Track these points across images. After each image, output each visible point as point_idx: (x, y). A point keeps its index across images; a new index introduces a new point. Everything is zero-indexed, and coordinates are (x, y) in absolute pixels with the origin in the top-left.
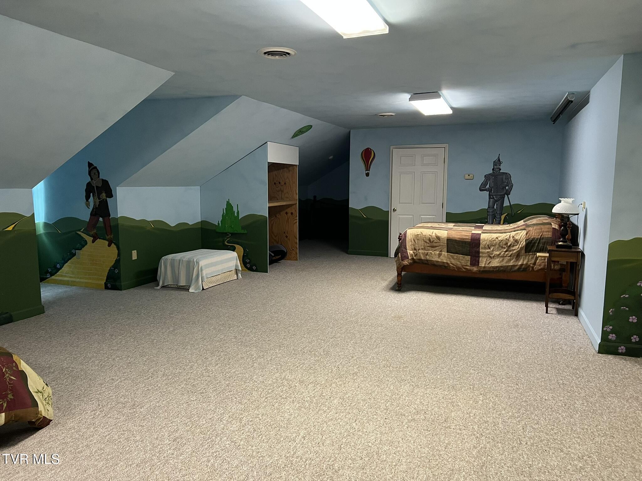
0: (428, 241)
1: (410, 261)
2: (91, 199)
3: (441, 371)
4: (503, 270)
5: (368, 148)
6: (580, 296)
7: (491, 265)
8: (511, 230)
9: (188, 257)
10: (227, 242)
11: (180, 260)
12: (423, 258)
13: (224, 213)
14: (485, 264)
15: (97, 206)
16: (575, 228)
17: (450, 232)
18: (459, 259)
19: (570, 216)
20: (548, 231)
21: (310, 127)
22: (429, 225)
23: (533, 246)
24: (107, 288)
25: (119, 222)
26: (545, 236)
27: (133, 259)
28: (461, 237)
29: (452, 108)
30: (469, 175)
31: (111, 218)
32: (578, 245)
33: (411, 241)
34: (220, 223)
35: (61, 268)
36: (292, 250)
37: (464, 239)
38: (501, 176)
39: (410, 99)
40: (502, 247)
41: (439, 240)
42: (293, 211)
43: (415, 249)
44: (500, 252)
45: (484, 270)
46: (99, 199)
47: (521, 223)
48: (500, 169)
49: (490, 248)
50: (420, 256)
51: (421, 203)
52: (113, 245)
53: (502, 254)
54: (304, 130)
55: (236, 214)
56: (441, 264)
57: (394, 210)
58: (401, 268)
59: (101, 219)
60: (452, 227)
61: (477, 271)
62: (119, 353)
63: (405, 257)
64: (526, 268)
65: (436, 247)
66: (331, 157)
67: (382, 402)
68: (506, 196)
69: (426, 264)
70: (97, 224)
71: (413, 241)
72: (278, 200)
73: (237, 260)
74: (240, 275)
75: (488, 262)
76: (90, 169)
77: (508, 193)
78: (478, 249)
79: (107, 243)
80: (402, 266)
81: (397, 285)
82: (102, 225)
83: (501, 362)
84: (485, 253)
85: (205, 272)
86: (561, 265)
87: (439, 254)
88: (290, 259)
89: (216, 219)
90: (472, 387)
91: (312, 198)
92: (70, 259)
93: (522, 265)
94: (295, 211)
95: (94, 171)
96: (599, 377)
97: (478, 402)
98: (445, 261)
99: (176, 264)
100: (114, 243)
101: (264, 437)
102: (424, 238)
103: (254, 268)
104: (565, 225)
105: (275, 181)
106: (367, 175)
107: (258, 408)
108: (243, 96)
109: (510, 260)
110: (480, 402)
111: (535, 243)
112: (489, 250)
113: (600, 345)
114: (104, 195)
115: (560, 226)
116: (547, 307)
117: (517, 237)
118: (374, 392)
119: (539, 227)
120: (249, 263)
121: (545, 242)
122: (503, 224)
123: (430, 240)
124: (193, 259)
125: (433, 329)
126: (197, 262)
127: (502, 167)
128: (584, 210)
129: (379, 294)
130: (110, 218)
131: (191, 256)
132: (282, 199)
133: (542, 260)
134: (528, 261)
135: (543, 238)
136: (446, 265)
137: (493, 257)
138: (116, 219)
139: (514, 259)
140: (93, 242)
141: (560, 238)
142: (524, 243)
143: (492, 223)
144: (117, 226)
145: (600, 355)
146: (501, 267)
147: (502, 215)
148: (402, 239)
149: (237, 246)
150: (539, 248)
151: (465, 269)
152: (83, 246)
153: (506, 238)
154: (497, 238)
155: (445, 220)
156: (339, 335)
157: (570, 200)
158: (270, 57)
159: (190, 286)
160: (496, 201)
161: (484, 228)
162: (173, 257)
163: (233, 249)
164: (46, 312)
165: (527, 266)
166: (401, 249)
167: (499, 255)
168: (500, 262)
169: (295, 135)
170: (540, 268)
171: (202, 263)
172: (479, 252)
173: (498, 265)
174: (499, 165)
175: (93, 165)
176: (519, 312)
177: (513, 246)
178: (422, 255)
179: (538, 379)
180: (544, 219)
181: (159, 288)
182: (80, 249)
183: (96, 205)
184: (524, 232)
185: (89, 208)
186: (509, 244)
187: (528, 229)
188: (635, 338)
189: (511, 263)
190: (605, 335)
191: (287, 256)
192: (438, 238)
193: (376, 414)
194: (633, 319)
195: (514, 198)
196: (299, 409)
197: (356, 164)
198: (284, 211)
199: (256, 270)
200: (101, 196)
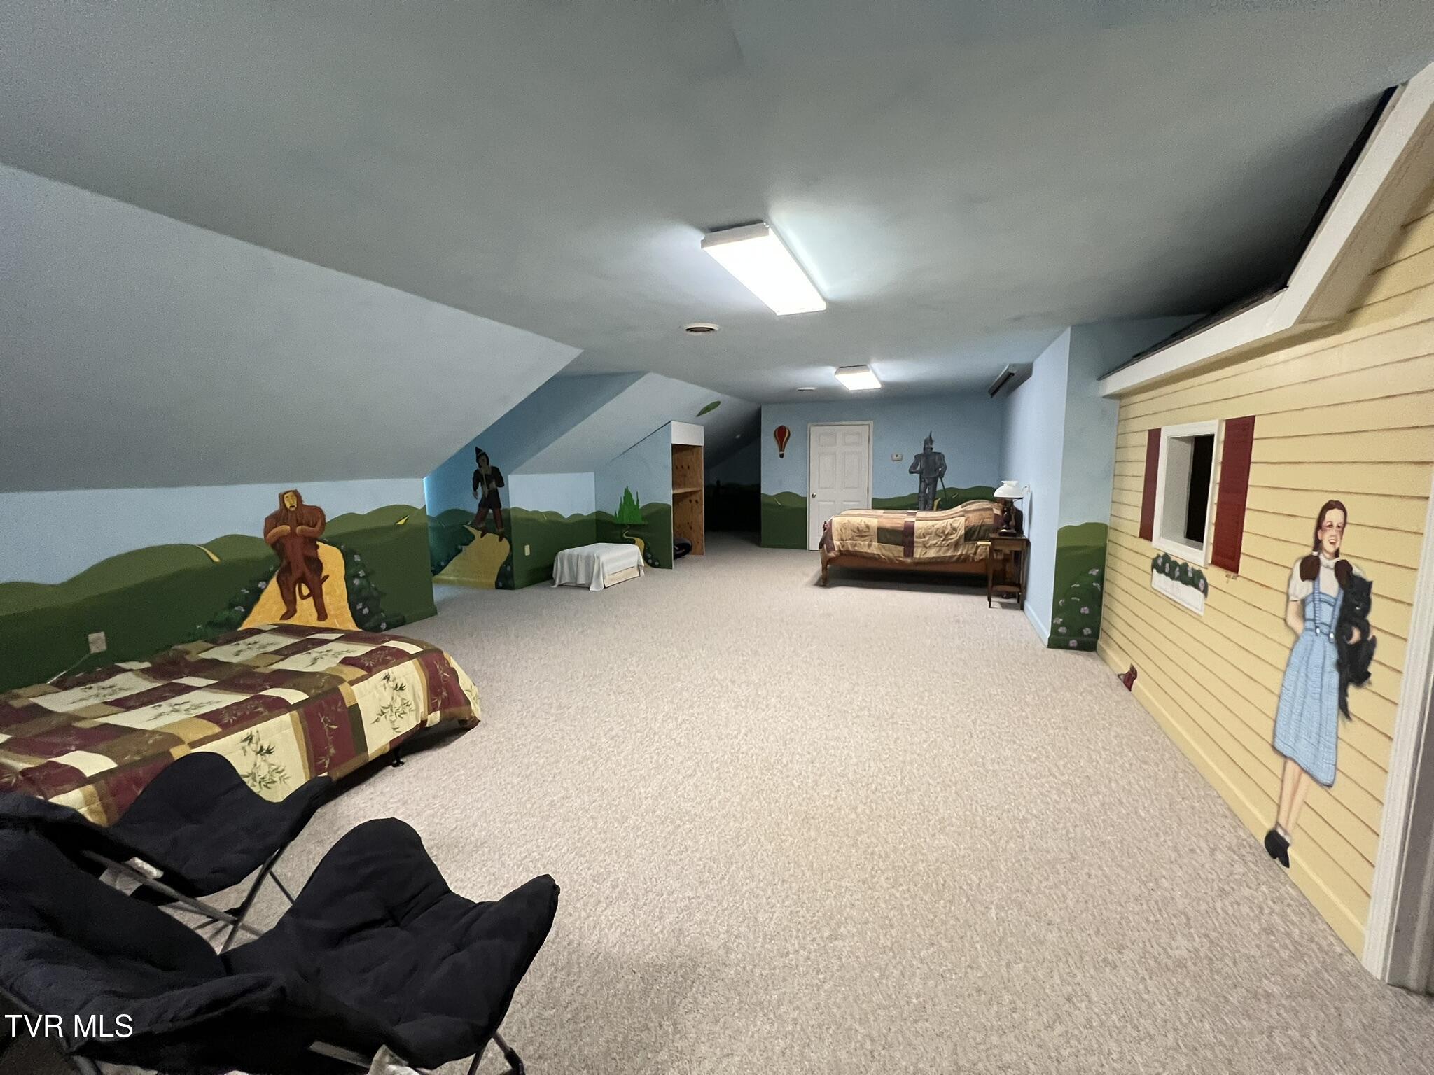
0: (856, 531)
1: (837, 553)
2: (480, 490)
4: (940, 561)
5: (782, 426)
6: (1026, 588)
7: (926, 556)
8: (947, 517)
10: (627, 535)
11: (578, 556)
12: (851, 549)
13: (622, 502)
14: (920, 555)
16: (1019, 515)
17: (880, 520)
18: (891, 550)
19: (1014, 500)
20: (990, 518)
21: (718, 403)
22: (856, 512)
23: (973, 534)
24: (497, 587)
26: (986, 523)
27: (526, 556)
28: (893, 525)
29: (881, 382)
30: (898, 456)
31: (502, 509)
32: (1022, 532)
33: (838, 531)
34: (617, 513)
35: (445, 566)
36: (697, 543)
37: (896, 527)
38: (933, 457)
39: (836, 373)
40: (939, 536)
41: (869, 529)
42: (698, 499)
43: (842, 540)
44: (936, 541)
45: (918, 561)
46: (488, 488)
47: (959, 508)
48: (932, 449)
49: (925, 538)
50: (848, 547)
51: (841, 488)
52: (504, 540)
53: (939, 543)
54: (712, 407)
55: (635, 503)
56: (871, 556)
57: (813, 496)
58: (827, 562)
59: (491, 511)
60: (881, 514)
61: (911, 562)
62: (530, 655)
63: (831, 549)
64: (967, 559)
65: (865, 536)
66: (738, 436)
67: (823, 699)
68: (939, 480)
69: (854, 556)
70: (486, 516)
72: (680, 486)
73: (639, 554)
74: (642, 572)
75: (923, 553)
76: (478, 456)
77: (941, 475)
78: (912, 538)
79: (497, 537)
80: (828, 558)
81: (823, 580)
82: (492, 517)
84: (920, 543)
85: (606, 569)
86: (1005, 554)
87: (869, 545)
88: (695, 554)
89: (613, 509)
91: (715, 483)
92: (456, 556)
93: (961, 555)
94: (701, 498)
95: (483, 457)
96: (1050, 672)
98: (875, 552)
99: (574, 560)
100: (505, 537)
101: (704, 735)
102: (852, 528)
103: (657, 563)
104: (1009, 510)
105: (677, 465)
106: (782, 456)
107: (691, 707)
108: (649, 372)
109: (948, 550)
110: (926, 698)
111: (974, 532)
112: (923, 540)
113: (1049, 639)
114: (493, 484)
115: (1003, 512)
116: (989, 600)
117: (955, 525)
118: (812, 690)
119: (979, 513)
120: (651, 558)
121: (986, 530)
122: (937, 510)
123: (858, 529)
124: (593, 554)
125: (867, 626)
126: (597, 557)
127: (933, 446)
128: (1029, 494)
129: (801, 589)
132: (685, 486)
133: (983, 549)
134: (968, 551)
135: (984, 525)
136: (876, 557)
137: (929, 547)
138: (508, 511)
139: (952, 549)
140: (482, 536)
141: (1003, 525)
142: (963, 531)
143: (924, 510)
144: (509, 519)
145: (1050, 649)
146: (938, 557)
147: (936, 500)
148: (827, 528)
149: (636, 539)
150: (980, 537)
151: (897, 560)
152: (471, 541)
153: (943, 525)
154: (933, 526)
155: (870, 506)
156: (764, 634)
157: (1014, 483)
158: (693, 333)
159: (590, 584)
160: (928, 485)
162: (570, 552)
163: (633, 542)
164: (439, 613)
165: (967, 556)
166: (826, 541)
167: (935, 545)
168: (937, 553)
169: (701, 413)
170: (981, 558)
171: (603, 559)
172: (913, 542)
173: (935, 556)
174: (931, 444)
175: (481, 451)
177: (951, 534)
178: (850, 546)
179: (985, 675)
180: (985, 504)
181: (555, 586)
182: (468, 545)
183: (485, 495)
184: (963, 519)
185: (477, 499)
186: (946, 532)
187: (967, 515)
188: (1087, 631)
189: (949, 554)
190: (1054, 628)
191: (693, 551)
192: (868, 527)
193: (818, 711)
194: (1085, 610)
195: (948, 481)
196: (736, 707)
197: (768, 444)
198: (689, 499)
199: (659, 567)
200: (490, 486)
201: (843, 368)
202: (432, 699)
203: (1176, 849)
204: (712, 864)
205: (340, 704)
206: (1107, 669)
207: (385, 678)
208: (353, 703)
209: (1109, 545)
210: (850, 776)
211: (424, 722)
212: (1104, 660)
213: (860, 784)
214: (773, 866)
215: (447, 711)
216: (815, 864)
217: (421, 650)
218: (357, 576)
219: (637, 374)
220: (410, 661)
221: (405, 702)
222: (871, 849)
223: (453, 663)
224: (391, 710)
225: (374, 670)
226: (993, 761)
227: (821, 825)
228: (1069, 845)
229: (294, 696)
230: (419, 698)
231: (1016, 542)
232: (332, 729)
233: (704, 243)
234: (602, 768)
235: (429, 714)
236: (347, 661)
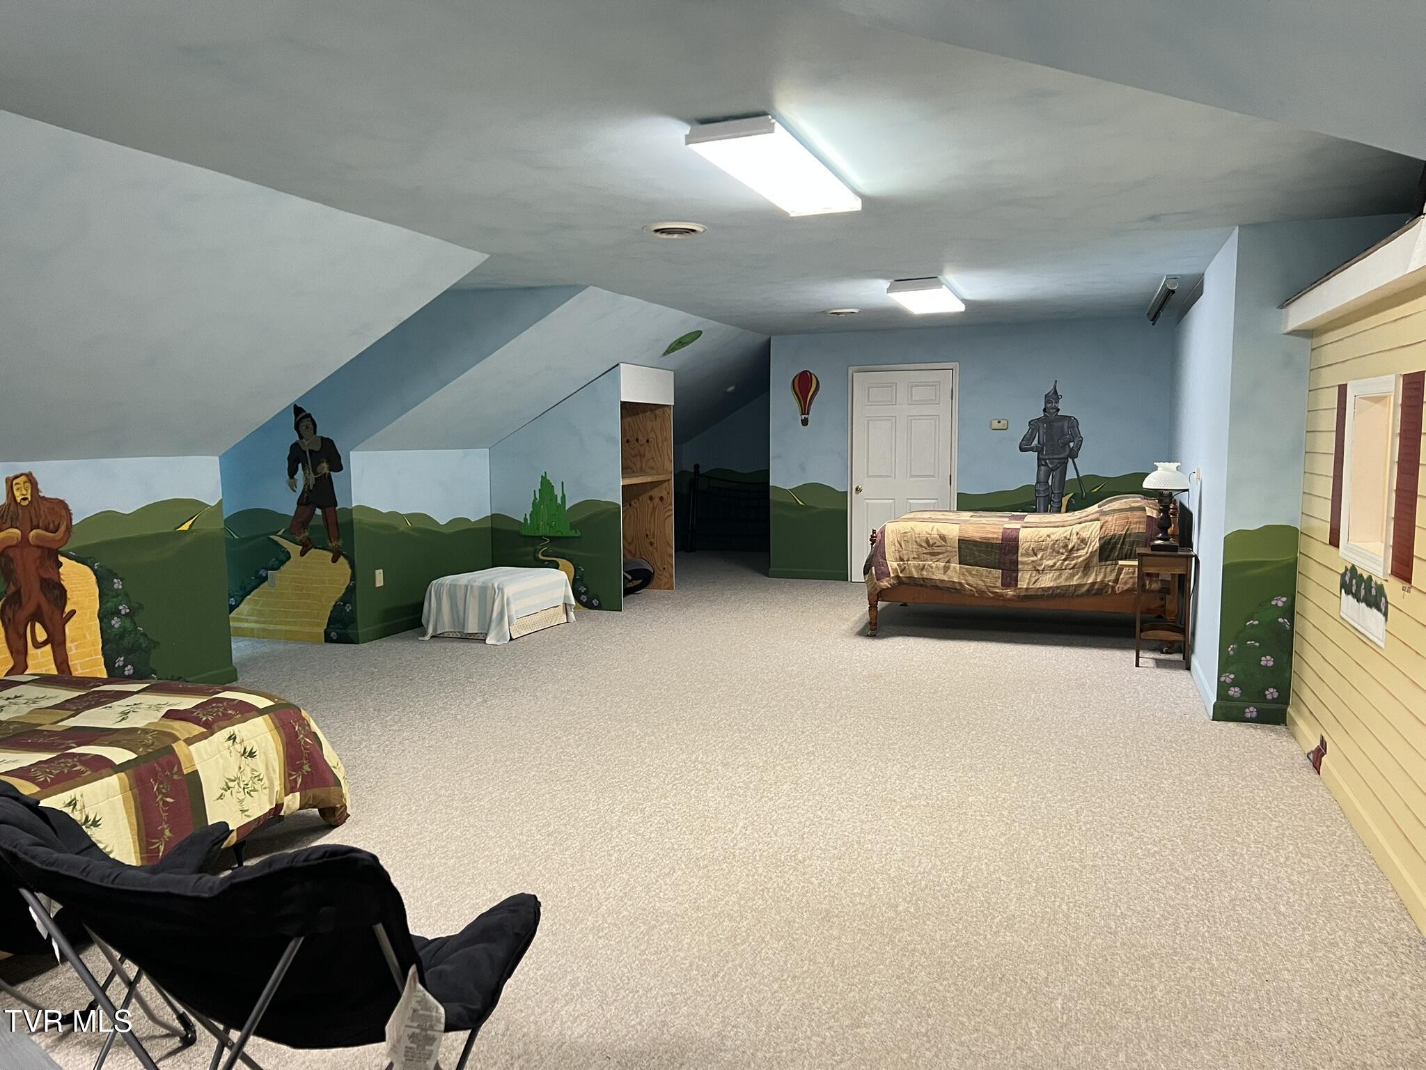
0: (924, 544)
1: (892, 581)
2: (300, 474)
3: (951, 748)
4: (1060, 593)
5: (805, 372)
7: (1038, 585)
8: (1074, 522)
9: (482, 580)
10: (543, 555)
11: (466, 587)
12: (915, 574)
13: (535, 498)
14: (1028, 584)
15: (311, 487)
16: (1187, 517)
17: (964, 527)
18: (982, 576)
19: (1174, 493)
20: (1140, 523)
21: (699, 333)
22: (926, 515)
23: (1114, 548)
24: (328, 639)
25: (354, 517)
26: (1134, 531)
27: (378, 585)
28: (984, 536)
29: (964, 301)
30: (999, 422)
31: (340, 509)
32: (1190, 545)
33: (894, 545)
34: (528, 517)
35: (237, 606)
36: (661, 569)
37: (989, 539)
38: (1061, 424)
39: (890, 290)
40: (1058, 552)
41: (945, 541)
42: (664, 494)
43: (902, 560)
44: (1053, 561)
45: (1026, 594)
46: (315, 473)
47: (1095, 508)
48: (1059, 410)
49: (1036, 555)
50: (910, 572)
51: (909, 475)
52: (342, 559)
53: (1058, 564)
54: (687, 339)
55: (559, 501)
56: (948, 585)
57: (856, 490)
58: (876, 596)
59: (318, 512)
60: (968, 518)
61: (1014, 596)
62: (405, 734)
63: (883, 574)
64: (1102, 589)
65: (939, 554)
66: (731, 389)
67: (859, 786)
68: (1070, 460)
69: (922, 586)
70: (310, 521)
71: (897, 544)
72: (634, 472)
73: (566, 585)
74: (572, 614)
75: (1034, 580)
76: (298, 418)
77: (1074, 455)
78: (1015, 556)
79: (331, 555)
80: (879, 590)
81: (869, 626)
82: (321, 522)
83: (1050, 735)
84: (1028, 564)
85: (515, 608)
86: (1161, 581)
87: (945, 566)
88: (658, 587)
89: (520, 510)
90: (1001, 767)
91: (692, 470)
92: (256, 587)
93: (1093, 584)
94: (668, 493)
95: (306, 422)
96: (1207, 751)
97: (1010, 784)
98: (956, 580)
99: (460, 594)
100: (344, 555)
101: (684, 829)
102: (918, 540)
103: (595, 602)
104: (1167, 509)
105: (629, 438)
106: (805, 422)
108: (591, 287)
109: (1073, 575)
110: (1013, 785)
111: (1116, 543)
112: (1034, 558)
113: (1214, 706)
114: (324, 468)
115: (1159, 512)
116: (1138, 656)
117: (1084, 535)
118: (845, 775)
119: (1122, 515)
120: (585, 593)
121: (1134, 542)
123: (927, 542)
124: (493, 584)
125: (936, 692)
126: (499, 589)
127: (1060, 405)
128: (1198, 483)
129: (837, 642)
130: (337, 508)
131: (488, 577)
132: (642, 472)
133: (1128, 573)
134: (1105, 577)
135: (1130, 535)
136: (959, 588)
137: (1043, 570)
138: (350, 512)
139: (1079, 574)
140: (303, 554)
141: (1158, 534)
142: (1098, 545)
143: (1046, 511)
144: (350, 526)
145: (1216, 722)
146: (1058, 587)
147: (1063, 496)
148: (877, 541)
149: (560, 561)
150: (1124, 552)
151: (992, 592)
152: (283, 563)
153: (1065, 535)
154: (1049, 536)
155: (955, 507)
156: (774, 703)
157: (1174, 466)
158: (664, 236)
159: (486, 634)
160: (1052, 470)
161: (1026, 520)
162: (453, 581)
163: (556, 566)
164: (240, 678)
165: (1104, 585)
166: (874, 562)
167: (1052, 566)
168: (1055, 580)
169: (671, 349)
170: (1125, 588)
171: (509, 591)
172: (1016, 563)
173: (1051, 585)
174: (1056, 403)
175: (303, 411)
176: (1088, 666)
177: (1078, 550)
178: (913, 570)
179: (1108, 755)
180: (1135, 501)
181: (427, 638)
182: (278, 568)
183: (309, 487)
184: (1099, 525)
185: (295, 491)
186: (1070, 547)
187: (1104, 519)
188: (1271, 693)
189: (1075, 581)
190: (1222, 688)
191: (654, 582)
192: (943, 538)
193: (852, 800)
194: (1267, 661)
195: (1085, 464)
196: (730, 796)
197: (782, 401)
198: (647, 495)
199: (599, 608)
200: (318, 469)
201: (902, 282)
202: (290, 775)
203: (1312, 943)
204: (701, 962)
205: (176, 768)
206: (1296, 746)
207: (229, 739)
208: (190, 770)
209: (1301, 558)
210: (892, 873)
211: (279, 807)
212: (1293, 736)
213: (904, 882)
214: (782, 963)
215: (310, 793)
216: (836, 962)
217: (272, 703)
218: (117, 613)
219: (569, 290)
220: (260, 718)
221: (257, 774)
222: (913, 946)
223: (314, 727)
224: (238, 784)
225: (215, 727)
226: (1095, 855)
227: (848, 924)
228: (1174, 941)
229: (119, 755)
230: (274, 770)
231: (1178, 560)
232: (167, 802)
233: (690, 140)
234: (540, 868)
235: (286, 795)
236: (171, 715)
